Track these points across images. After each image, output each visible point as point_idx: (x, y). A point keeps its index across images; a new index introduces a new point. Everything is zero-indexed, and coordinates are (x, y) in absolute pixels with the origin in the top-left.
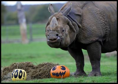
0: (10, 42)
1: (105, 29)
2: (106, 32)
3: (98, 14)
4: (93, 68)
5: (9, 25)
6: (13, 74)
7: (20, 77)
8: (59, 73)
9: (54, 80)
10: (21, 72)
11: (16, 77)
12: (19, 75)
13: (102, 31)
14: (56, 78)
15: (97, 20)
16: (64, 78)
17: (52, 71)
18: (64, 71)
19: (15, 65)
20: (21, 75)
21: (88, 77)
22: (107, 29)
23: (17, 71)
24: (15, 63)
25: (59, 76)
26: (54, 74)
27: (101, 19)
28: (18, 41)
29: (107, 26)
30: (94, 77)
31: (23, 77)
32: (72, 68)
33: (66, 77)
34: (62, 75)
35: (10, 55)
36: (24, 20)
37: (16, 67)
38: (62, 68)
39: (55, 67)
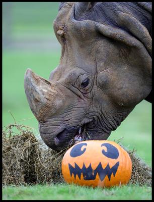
8: (94, 167)
14: (82, 185)
16: (109, 187)
18: (112, 162)
25: (93, 178)
26: (75, 170)
33: (117, 183)
38: (105, 148)
39: (81, 146)
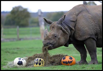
0: (33, 39)
1: (96, 30)
2: (97, 32)
3: (89, 18)
4: (92, 58)
5: (33, 26)
6: (34, 62)
7: (40, 64)
8: (67, 62)
9: (64, 67)
10: (40, 60)
11: (37, 64)
12: (39, 63)
13: (93, 31)
14: (65, 65)
15: (89, 23)
17: (62, 60)
18: (71, 60)
19: (36, 55)
20: (40, 63)
21: (89, 65)
22: (97, 29)
23: (37, 60)
24: (36, 54)
25: (67, 64)
26: (64, 62)
27: (92, 22)
28: (39, 38)
29: (97, 27)
30: (93, 65)
31: (42, 64)
32: (77, 58)
33: (73, 64)
34: (70, 63)
35: (33, 48)
36: (43, 23)
37: (37, 57)
38: (69, 58)
39: (65, 57)
